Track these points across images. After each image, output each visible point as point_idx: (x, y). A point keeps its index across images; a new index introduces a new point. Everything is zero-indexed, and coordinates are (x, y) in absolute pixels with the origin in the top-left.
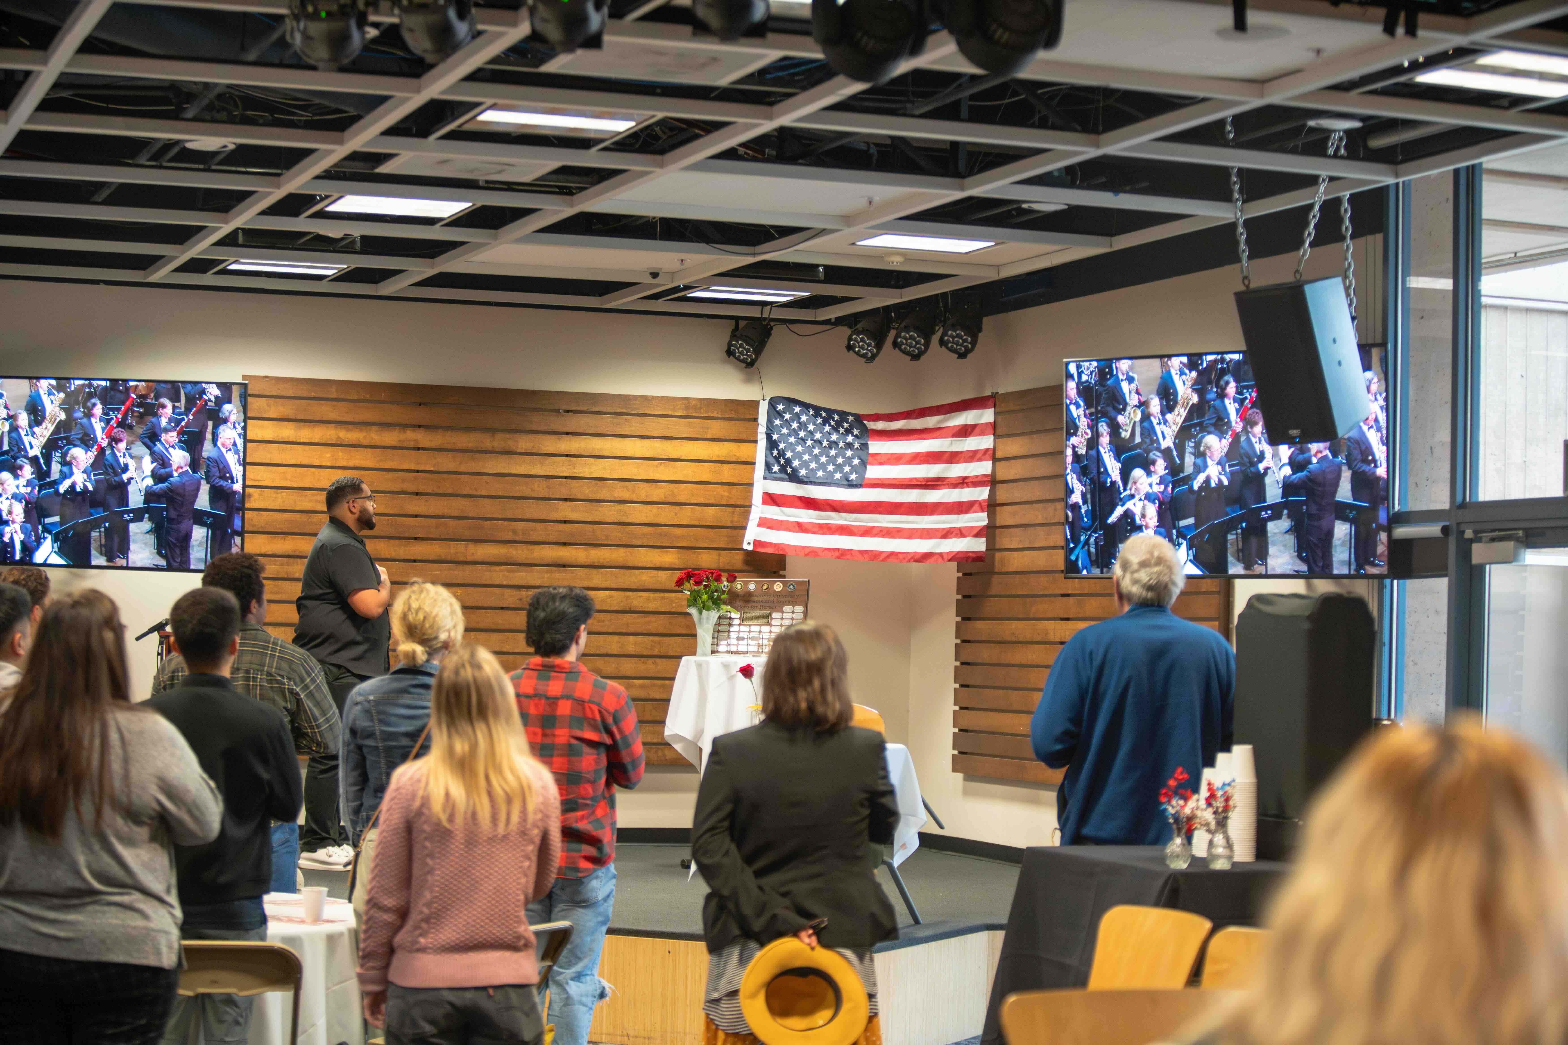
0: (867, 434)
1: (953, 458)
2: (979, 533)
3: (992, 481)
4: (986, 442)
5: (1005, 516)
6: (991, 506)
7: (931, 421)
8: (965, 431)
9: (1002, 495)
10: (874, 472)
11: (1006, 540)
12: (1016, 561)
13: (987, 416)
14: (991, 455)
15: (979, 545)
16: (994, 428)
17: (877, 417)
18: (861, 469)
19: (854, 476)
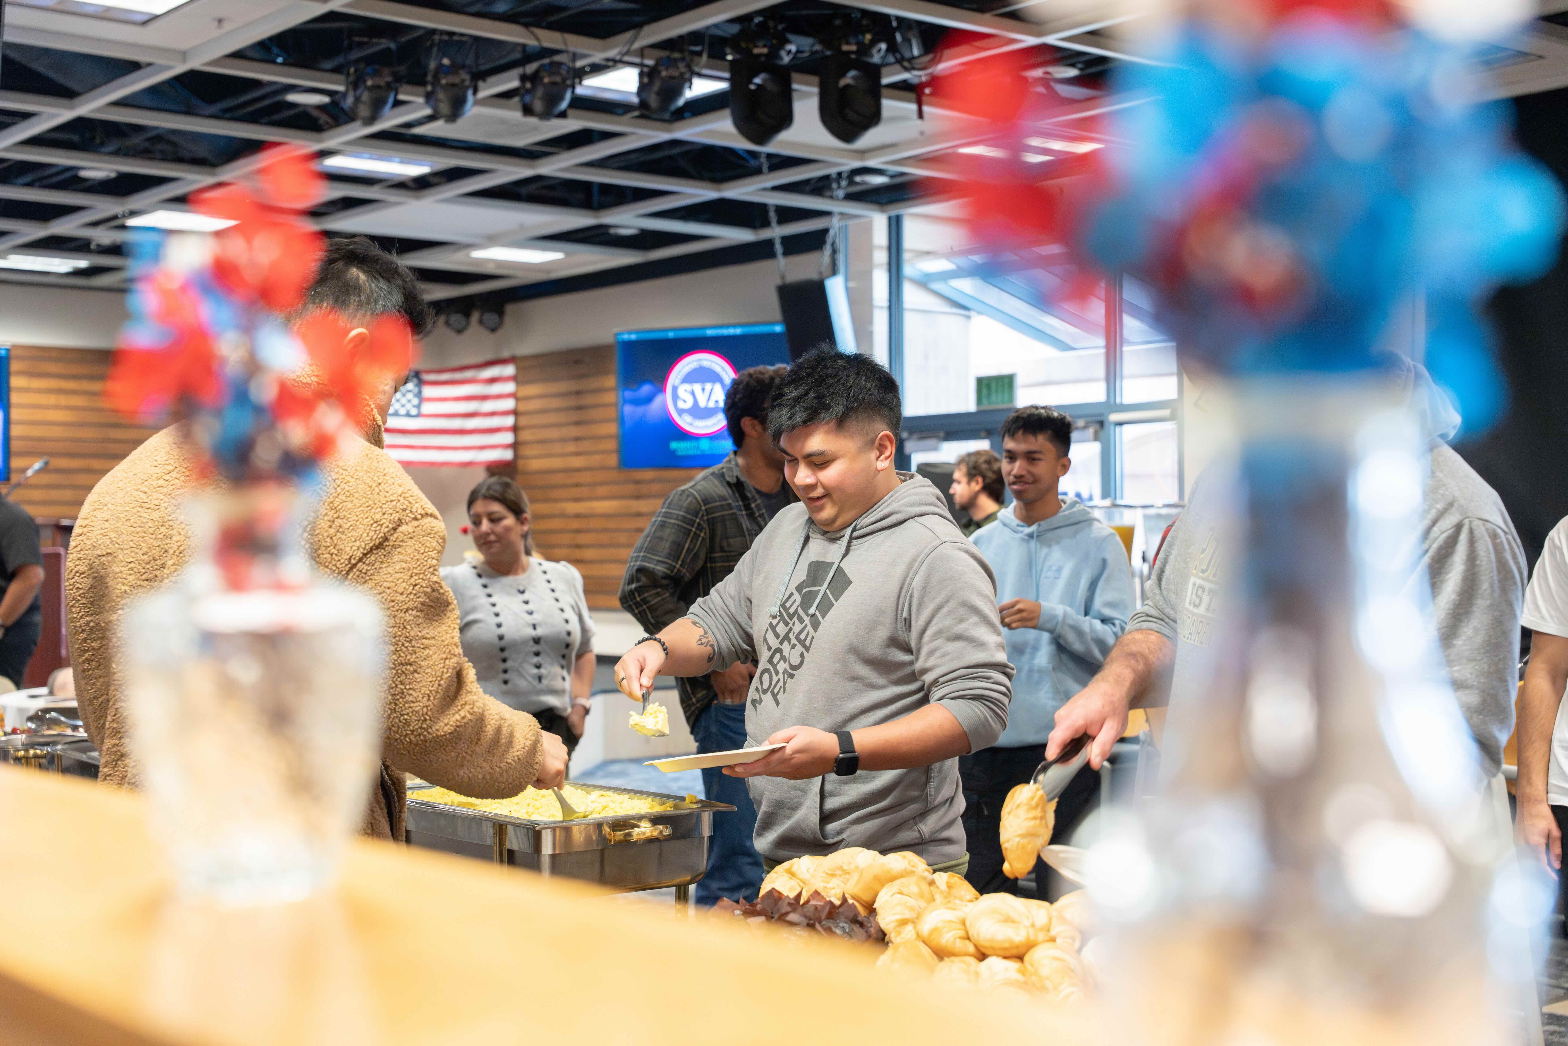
0: (421, 383)
1: (484, 398)
2: (507, 446)
3: (515, 413)
4: (510, 387)
5: (525, 435)
6: (515, 429)
7: (468, 374)
8: (492, 381)
9: (523, 421)
10: (427, 408)
11: (526, 451)
12: (536, 465)
13: (509, 370)
14: (513, 395)
15: (508, 455)
16: (514, 378)
17: (429, 372)
18: (418, 407)
19: (414, 412)
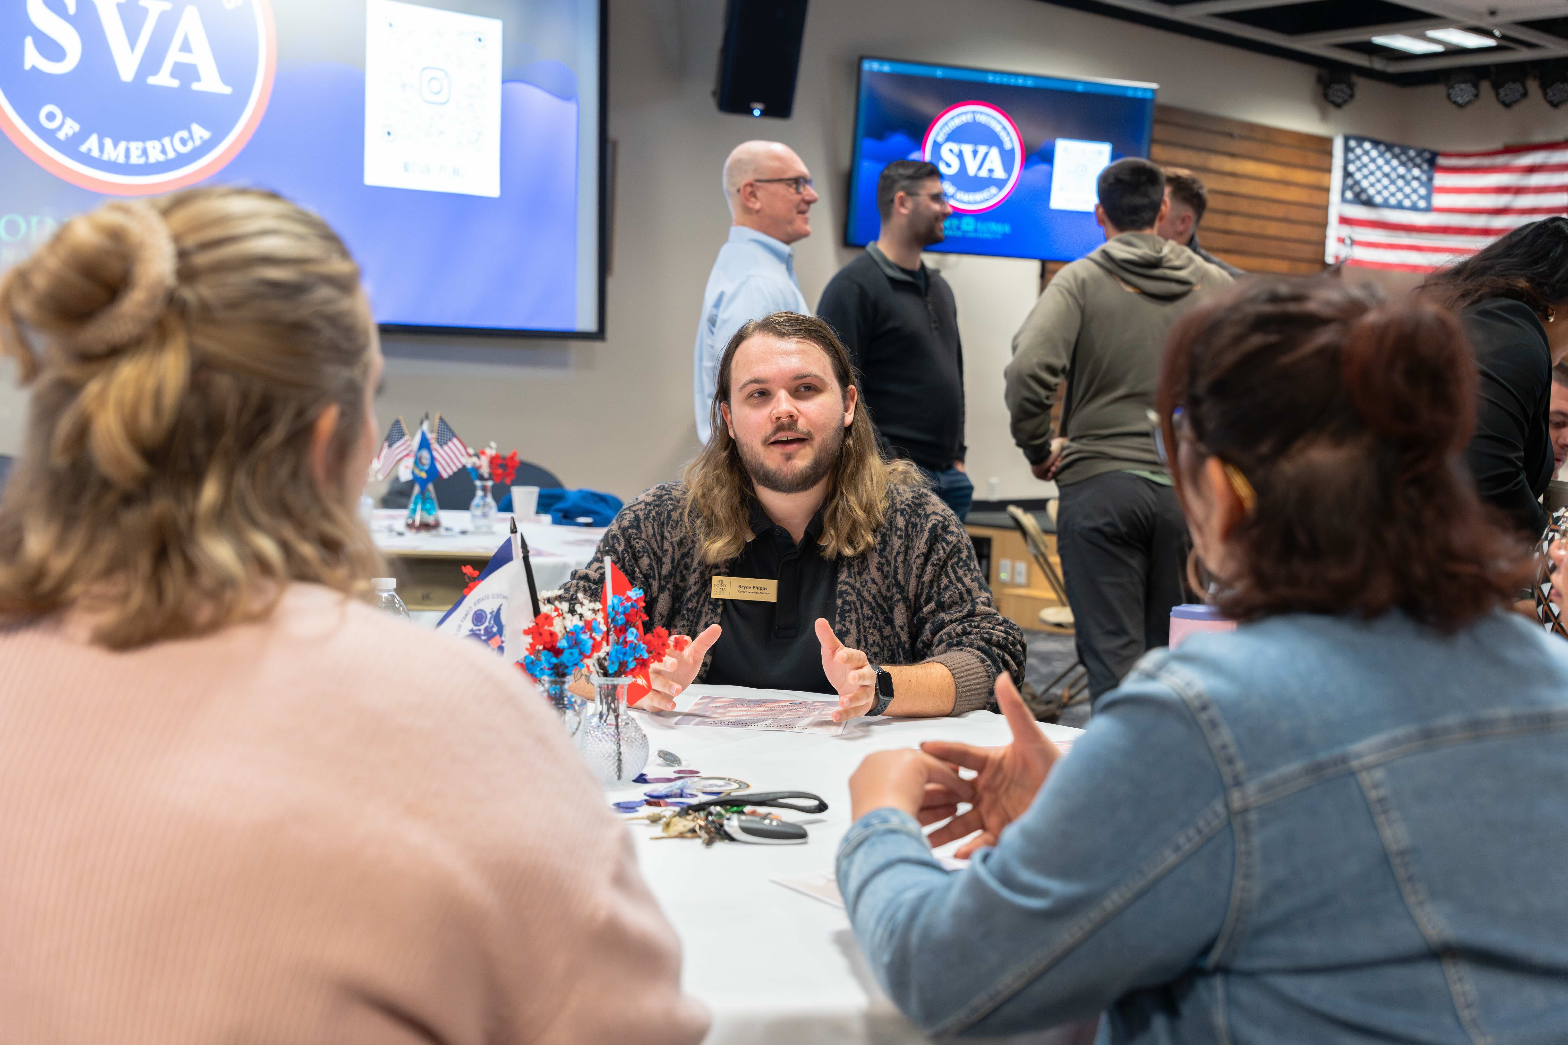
0: (1432, 168)
7: (1500, 160)
10: (1439, 200)
17: (1448, 155)
18: (1428, 198)
19: (1422, 204)
